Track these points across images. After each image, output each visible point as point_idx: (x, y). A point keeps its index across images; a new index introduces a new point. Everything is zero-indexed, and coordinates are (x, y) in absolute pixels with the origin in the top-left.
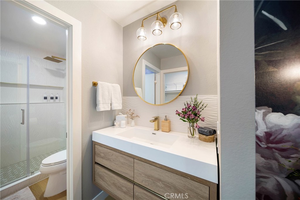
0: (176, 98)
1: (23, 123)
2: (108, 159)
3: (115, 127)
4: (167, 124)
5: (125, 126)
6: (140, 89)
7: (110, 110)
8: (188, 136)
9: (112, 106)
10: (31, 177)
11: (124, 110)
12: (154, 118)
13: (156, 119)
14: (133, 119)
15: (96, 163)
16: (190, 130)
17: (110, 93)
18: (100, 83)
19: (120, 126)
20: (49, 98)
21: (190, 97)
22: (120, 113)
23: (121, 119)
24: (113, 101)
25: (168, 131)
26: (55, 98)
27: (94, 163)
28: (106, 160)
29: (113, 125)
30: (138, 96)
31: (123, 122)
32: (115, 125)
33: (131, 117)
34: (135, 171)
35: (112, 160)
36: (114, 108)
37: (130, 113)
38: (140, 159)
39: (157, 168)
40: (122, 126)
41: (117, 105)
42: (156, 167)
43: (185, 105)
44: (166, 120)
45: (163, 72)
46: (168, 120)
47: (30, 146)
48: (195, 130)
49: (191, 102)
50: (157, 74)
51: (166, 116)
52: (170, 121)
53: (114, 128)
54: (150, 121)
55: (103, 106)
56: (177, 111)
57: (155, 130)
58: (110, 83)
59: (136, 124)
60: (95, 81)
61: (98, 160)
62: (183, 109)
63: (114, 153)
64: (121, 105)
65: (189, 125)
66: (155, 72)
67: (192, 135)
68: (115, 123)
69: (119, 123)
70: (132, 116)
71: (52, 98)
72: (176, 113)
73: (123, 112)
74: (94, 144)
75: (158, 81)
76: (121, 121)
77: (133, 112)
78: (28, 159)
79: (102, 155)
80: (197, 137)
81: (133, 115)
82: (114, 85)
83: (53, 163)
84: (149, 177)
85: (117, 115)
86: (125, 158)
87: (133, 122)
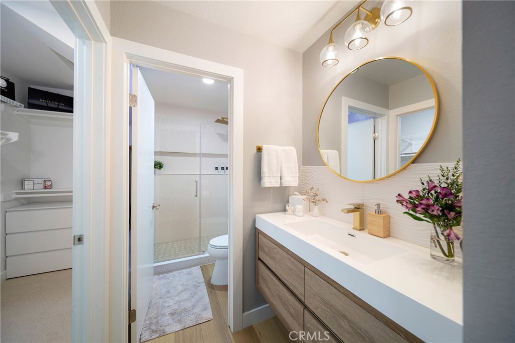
0: (404, 169)
1: (196, 196)
2: (273, 258)
3: (287, 213)
4: (380, 220)
5: (302, 214)
6: (336, 151)
7: (279, 186)
8: (431, 255)
9: (282, 180)
10: (202, 256)
11: (303, 188)
12: (353, 207)
13: (358, 208)
14: (316, 204)
15: (259, 259)
16: (438, 241)
17: (280, 160)
18: (265, 147)
19: (294, 212)
20: (220, 169)
21: (437, 165)
22: (296, 193)
23: (298, 202)
24: (284, 173)
25: (382, 236)
26: (225, 168)
27: (257, 259)
28: (270, 258)
29: (285, 210)
30: (326, 165)
31: (300, 207)
32: (287, 211)
33: (313, 201)
34: (306, 287)
35: (277, 260)
36: (285, 184)
37: (312, 194)
38: (313, 270)
39: (340, 294)
40: (297, 214)
41: (291, 180)
42: (338, 292)
43: (423, 184)
44: (379, 212)
45: (393, 113)
46: (385, 213)
47: (202, 222)
48: (452, 243)
49: (442, 178)
50: (379, 120)
51: (379, 205)
52: (389, 217)
53: (285, 214)
54: (343, 210)
55: (269, 181)
56: (399, 195)
57: (354, 228)
58: (280, 146)
59: (322, 214)
60: (259, 145)
61: (262, 255)
62: (410, 192)
63: (280, 250)
64: (298, 180)
65: (434, 232)
66: (375, 117)
67: (445, 254)
68: (287, 208)
69: (293, 207)
70: (315, 199)
71: (223, 169)
72: (397, 199)
73: (301, 190)
74: (257, 233)
75: (382, 133)
76: (295, 205)
77: (316, 192)
78: (200, 237)
79: (266, 250)
80: (457, 262)
81: (317, 198)
82: (286, 148)
83: (219, 246)
84: (327, 304)
85: (292, 195)
86: (293, 262)
87: (316, 210)
